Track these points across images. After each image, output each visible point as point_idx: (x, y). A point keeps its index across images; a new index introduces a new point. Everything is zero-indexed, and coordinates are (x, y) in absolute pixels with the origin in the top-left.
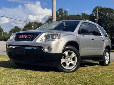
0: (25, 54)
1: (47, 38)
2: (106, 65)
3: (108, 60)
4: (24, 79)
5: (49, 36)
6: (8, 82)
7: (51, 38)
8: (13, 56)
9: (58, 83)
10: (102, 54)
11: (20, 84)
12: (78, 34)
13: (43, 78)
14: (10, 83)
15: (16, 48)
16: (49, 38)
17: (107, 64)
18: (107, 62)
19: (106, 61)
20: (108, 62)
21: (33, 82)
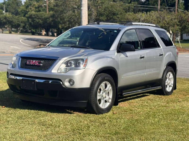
0: (36, 89)
1: (67, 66)
2: (168, 94)
3: (172, 86)
4: (36, 128)
5: (71, 63)
6: (17, 133)
7: (73, 66)
8: (18, 90)
9: (80, 134)
10: (160, 77)
11: (31, 136)
12: (116, 53)
13: (62, 126)
14: (19, 136)
15: (22, 79)
16: (71, 65)
17: (169, 92)
18: (169, 89)
19: (168, 86)
20: (171, 88)
21: (48, 133)
